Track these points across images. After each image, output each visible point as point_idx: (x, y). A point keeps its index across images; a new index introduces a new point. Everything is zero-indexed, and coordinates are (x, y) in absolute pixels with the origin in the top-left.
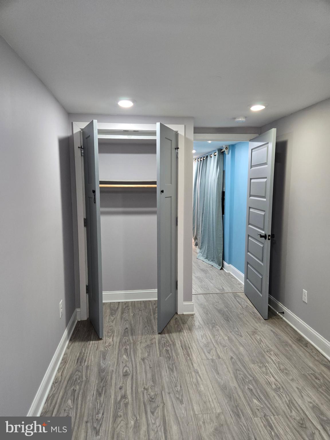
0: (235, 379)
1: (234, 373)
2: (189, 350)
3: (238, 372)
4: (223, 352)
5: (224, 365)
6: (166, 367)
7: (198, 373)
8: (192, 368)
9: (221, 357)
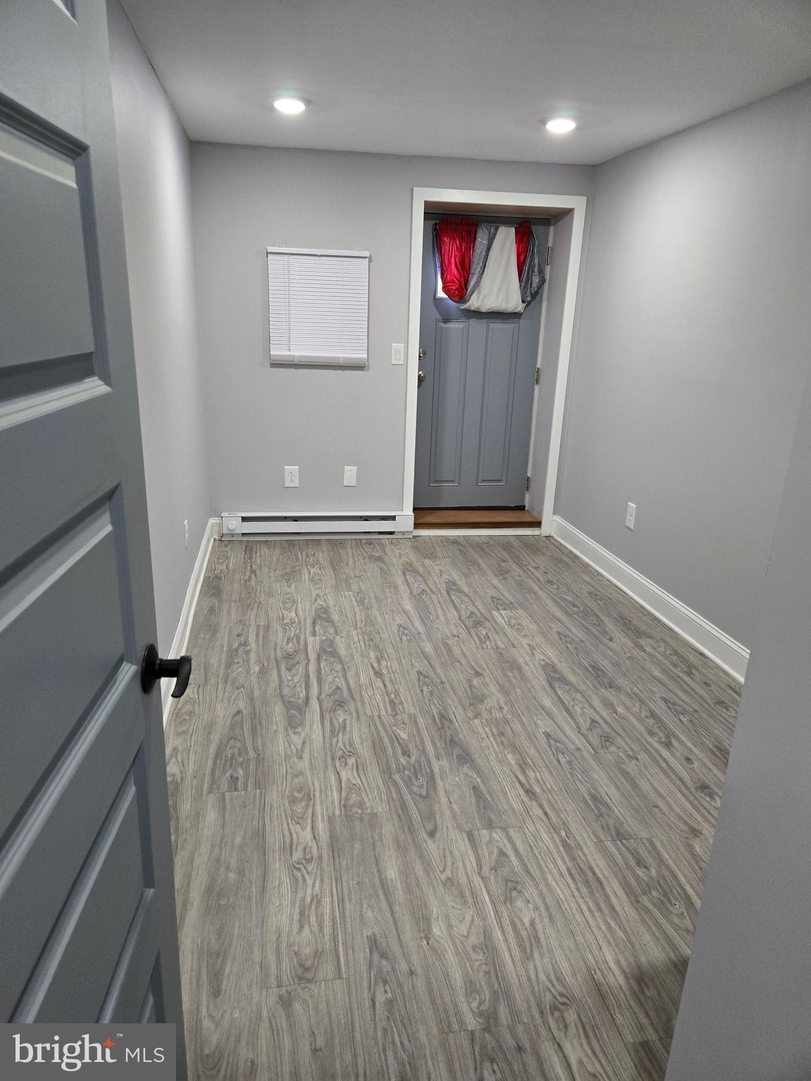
0: (436, 775)
1: (435, 789)
2: (570, 866)
3: (424, 792)
4: (457, 854)
5: (457, 809)
6: (615, 808)
7: (527, 791)
8: (545, 803)
9: (465, 837)
